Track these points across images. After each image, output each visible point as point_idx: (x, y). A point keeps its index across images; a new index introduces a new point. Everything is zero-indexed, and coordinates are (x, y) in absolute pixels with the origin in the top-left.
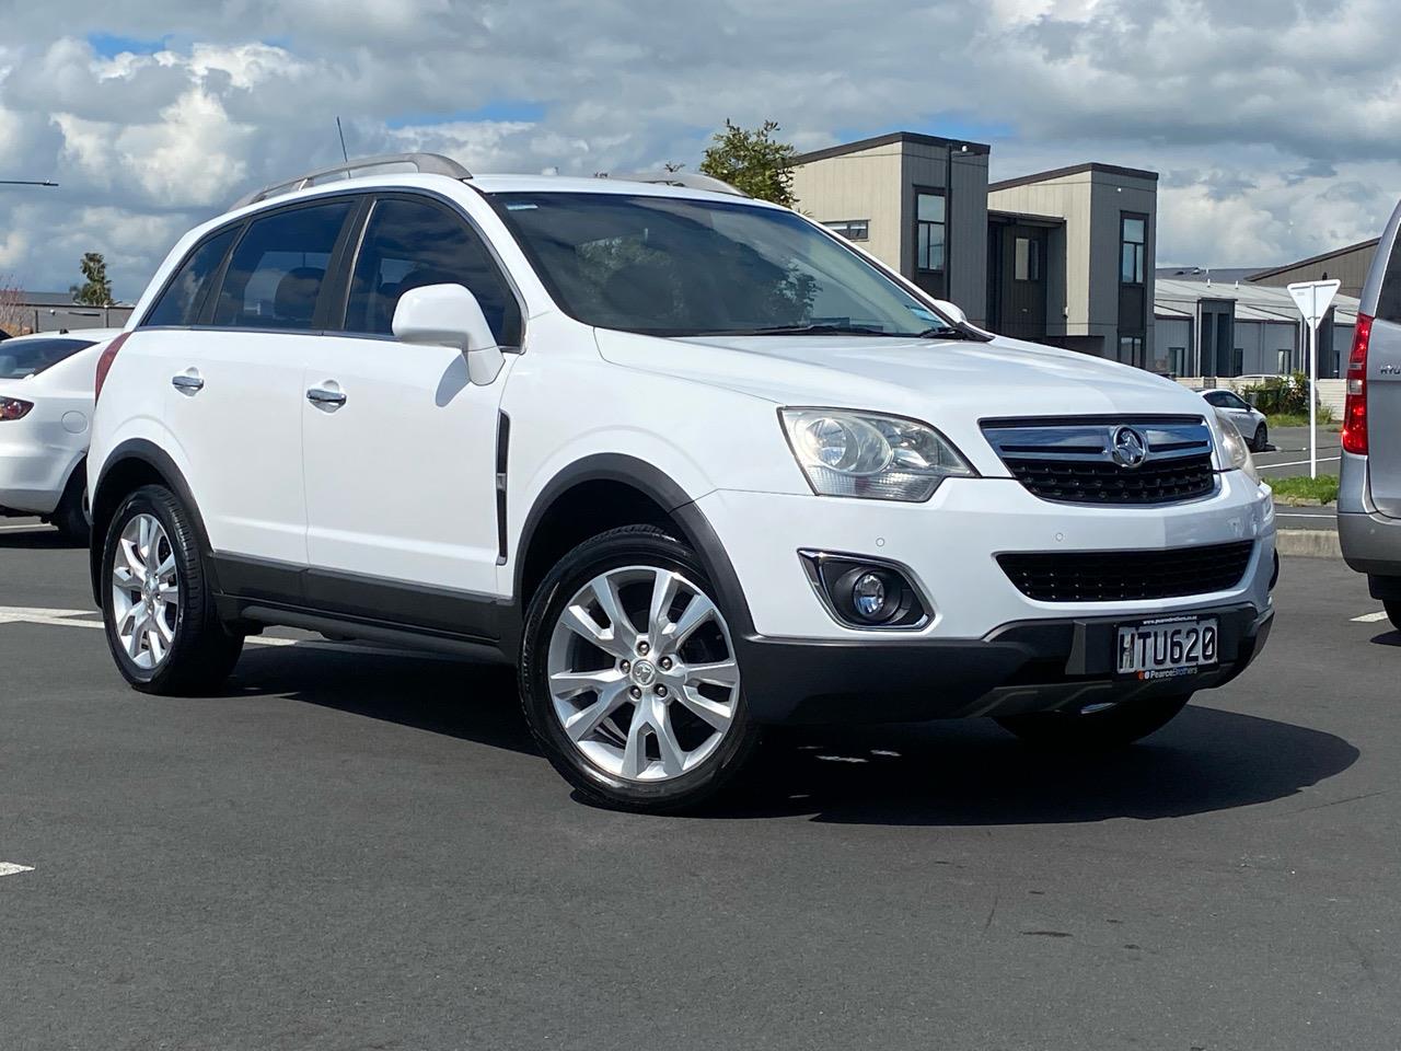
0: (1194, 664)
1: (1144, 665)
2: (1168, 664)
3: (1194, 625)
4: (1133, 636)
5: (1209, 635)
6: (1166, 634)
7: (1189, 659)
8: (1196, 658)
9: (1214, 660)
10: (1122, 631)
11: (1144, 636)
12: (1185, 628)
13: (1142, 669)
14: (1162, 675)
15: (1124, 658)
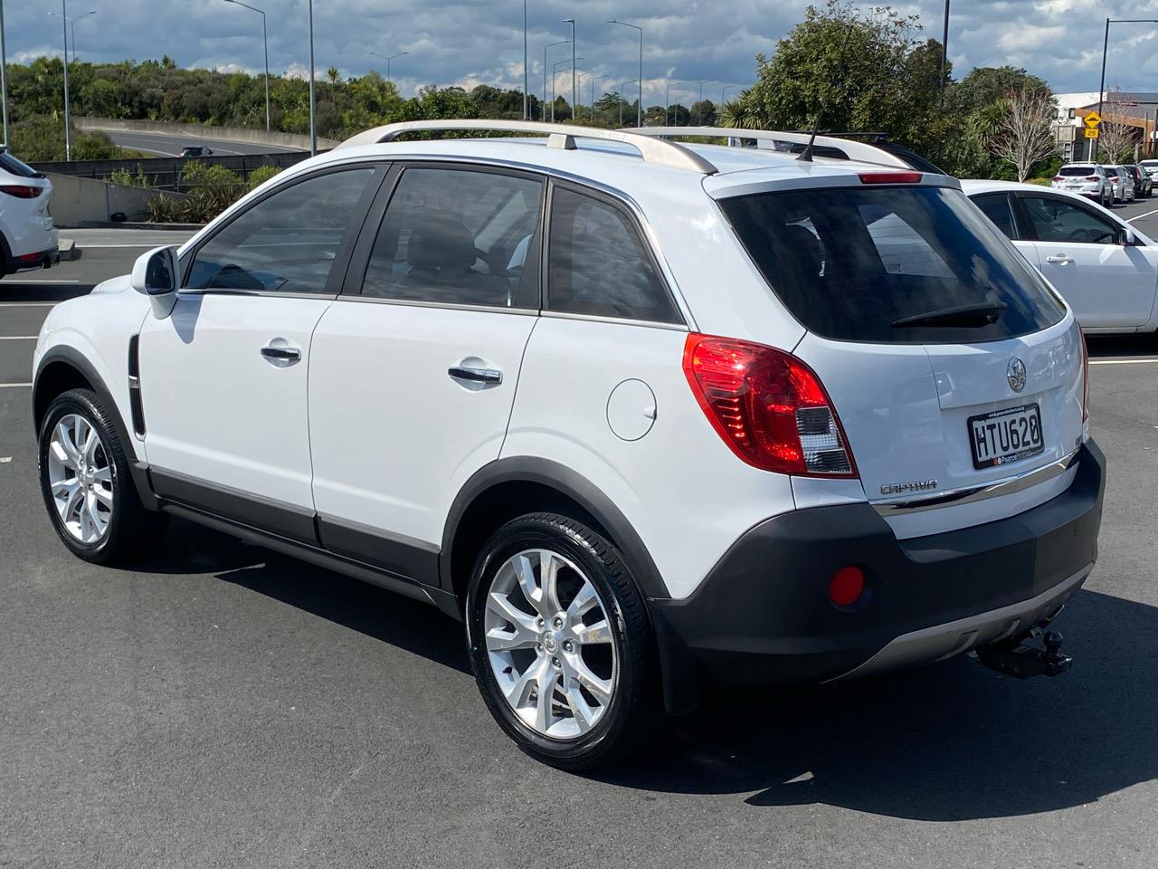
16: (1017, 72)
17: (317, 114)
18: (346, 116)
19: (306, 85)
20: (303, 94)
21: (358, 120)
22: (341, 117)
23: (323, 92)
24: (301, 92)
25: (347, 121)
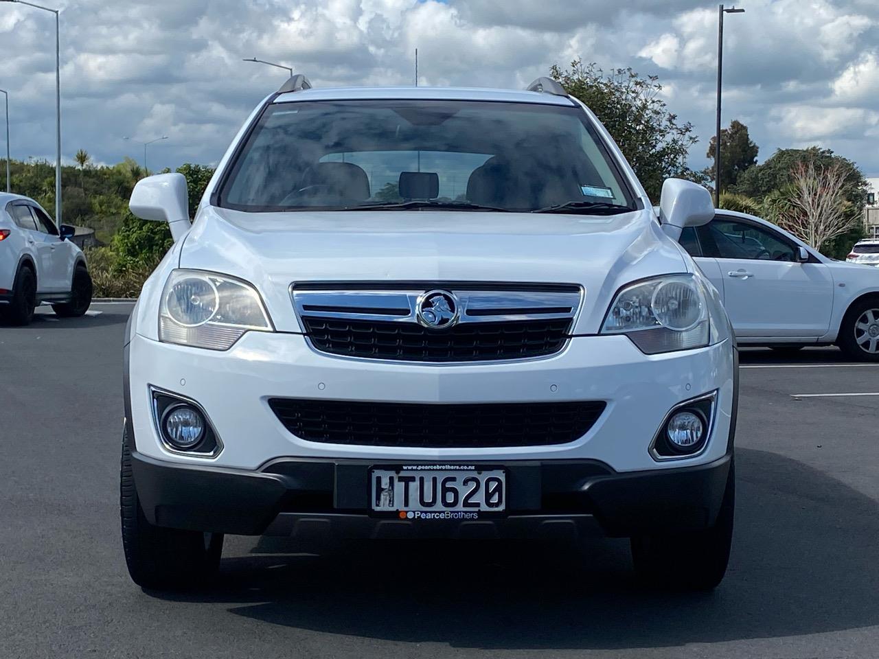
0: (476, 509)
1: (406, 504)
2: (439, 506)
3: (475, 474)
4: (391, 479)
5: (493, 485)
6: (435, 480)
7: (466, 504)
8: (478, 505)
9: (502, 508)
10: (377, 473)
11: (407, 480)
12: (460, 477)
13: (406, 509)
14: (429, 516)
15: (382, 497)
16: (823, 152)
17: (63, 200)
18: (96, 202)
19: (52, 171)
20: (48, 179)
21: (109, 207)
22: (91, 203)
23: (70, 177)
24: (46, 177)
25: (97, 207)
